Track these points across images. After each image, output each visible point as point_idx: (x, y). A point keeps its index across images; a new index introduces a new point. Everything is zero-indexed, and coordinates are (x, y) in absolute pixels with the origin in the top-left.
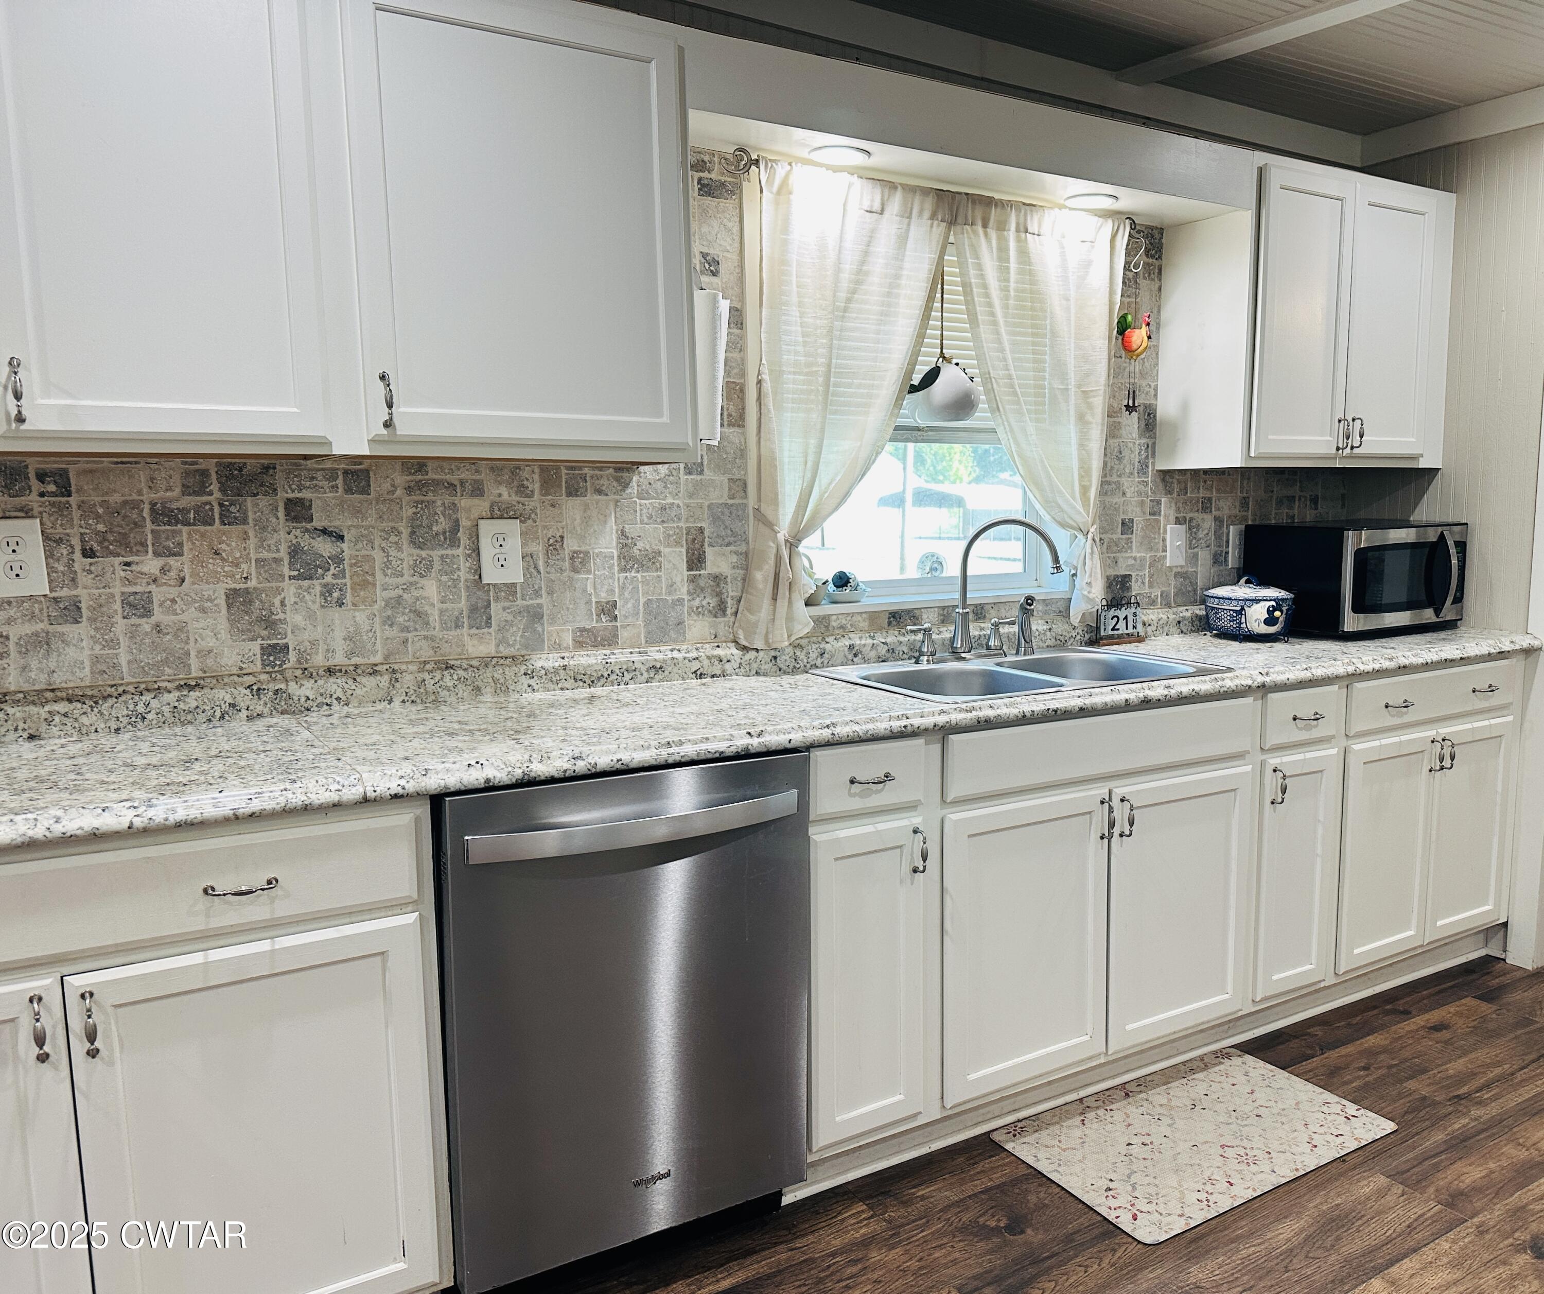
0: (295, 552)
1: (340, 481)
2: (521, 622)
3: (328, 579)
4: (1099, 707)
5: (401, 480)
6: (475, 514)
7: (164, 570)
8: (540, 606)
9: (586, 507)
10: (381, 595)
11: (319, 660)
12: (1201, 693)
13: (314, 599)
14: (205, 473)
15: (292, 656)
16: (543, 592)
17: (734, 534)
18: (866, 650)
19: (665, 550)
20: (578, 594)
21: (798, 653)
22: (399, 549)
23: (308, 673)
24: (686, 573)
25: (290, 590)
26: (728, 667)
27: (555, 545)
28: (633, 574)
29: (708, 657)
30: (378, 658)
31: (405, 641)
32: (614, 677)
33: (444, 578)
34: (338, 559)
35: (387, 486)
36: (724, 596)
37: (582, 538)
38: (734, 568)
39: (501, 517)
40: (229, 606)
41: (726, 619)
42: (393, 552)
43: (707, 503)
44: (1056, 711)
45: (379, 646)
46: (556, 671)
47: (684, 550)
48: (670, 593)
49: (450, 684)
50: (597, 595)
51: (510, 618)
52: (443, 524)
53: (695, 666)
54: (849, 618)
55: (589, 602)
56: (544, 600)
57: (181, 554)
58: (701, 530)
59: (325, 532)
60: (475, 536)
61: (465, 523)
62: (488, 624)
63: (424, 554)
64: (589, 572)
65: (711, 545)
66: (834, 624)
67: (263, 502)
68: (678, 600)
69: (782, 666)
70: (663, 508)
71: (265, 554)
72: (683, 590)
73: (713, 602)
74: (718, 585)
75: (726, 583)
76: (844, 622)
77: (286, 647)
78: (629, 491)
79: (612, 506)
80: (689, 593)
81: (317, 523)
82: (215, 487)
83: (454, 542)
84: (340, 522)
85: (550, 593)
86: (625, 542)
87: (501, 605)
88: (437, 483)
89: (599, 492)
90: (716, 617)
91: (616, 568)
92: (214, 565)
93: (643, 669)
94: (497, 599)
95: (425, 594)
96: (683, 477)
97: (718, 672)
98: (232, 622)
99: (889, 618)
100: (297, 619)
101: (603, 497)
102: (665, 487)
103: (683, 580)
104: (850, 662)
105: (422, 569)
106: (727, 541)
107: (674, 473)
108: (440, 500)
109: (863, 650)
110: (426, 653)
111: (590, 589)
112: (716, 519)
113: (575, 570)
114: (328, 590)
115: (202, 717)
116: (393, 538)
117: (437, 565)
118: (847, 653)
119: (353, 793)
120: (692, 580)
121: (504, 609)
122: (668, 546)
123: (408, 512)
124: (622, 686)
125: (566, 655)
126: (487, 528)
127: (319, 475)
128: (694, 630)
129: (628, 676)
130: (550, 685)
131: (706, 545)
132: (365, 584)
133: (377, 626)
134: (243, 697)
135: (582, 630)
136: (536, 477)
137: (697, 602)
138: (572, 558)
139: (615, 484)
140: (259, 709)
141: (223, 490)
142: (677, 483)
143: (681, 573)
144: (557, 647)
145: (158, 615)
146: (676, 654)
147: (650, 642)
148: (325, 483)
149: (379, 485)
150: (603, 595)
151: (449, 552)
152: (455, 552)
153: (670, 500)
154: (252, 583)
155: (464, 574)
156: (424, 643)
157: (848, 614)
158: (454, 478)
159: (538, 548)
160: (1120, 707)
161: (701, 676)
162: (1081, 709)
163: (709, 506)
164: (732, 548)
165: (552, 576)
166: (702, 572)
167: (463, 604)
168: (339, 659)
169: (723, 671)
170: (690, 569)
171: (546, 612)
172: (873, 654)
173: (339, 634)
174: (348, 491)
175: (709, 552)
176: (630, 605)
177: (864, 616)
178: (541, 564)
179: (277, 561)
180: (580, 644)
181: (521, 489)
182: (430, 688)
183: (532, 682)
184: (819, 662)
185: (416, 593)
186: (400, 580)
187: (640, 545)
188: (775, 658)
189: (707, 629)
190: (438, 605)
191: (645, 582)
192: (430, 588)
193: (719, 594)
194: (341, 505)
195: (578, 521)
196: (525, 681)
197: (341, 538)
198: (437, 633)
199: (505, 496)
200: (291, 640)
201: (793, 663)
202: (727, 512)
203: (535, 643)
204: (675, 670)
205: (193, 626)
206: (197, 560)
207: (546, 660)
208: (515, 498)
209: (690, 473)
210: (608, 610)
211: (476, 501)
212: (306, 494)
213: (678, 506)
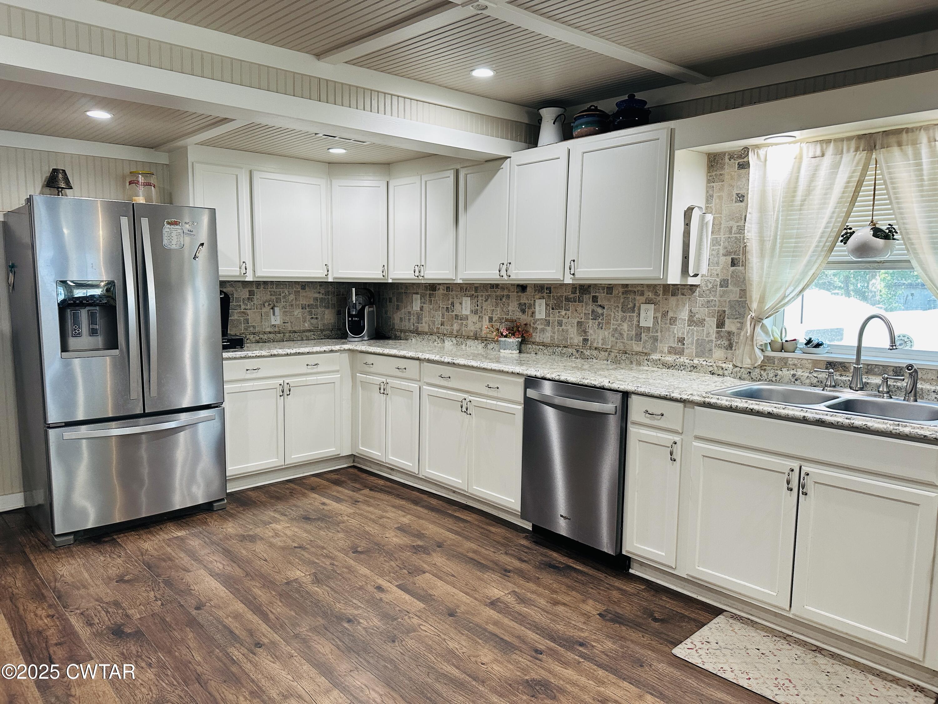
0: (593, 311)
1: (605, 290)
2: (651, 341)
3: (600, 320)
4: (782, 415)
5: (621, 290)
6: (640, 302)
7: (566, 314)
8: (657, 336)
9: (678, 300)
10: (612, 327)
11: (595, 345)
12: (871, 428)
13: (596, 326)
14: (576, 288)
15: (589, 342)
16: (659, 331)
17: (739, 314)
18: (803, 379)
19: (707, 319)
20: (671, 333)
21: (762, 372)
22: (618, 313)
23: (590, 348)
24: (715, 329)
25: (591, 322)
26: (726, 372)
27: (665, 314)
28: (693, 327)
29: (717, 366)
30: (609, 347)
31: (617, 342)
32: (677, 367)
33: (629, 323)
34: (602, 315)
35: (617, 292)
36: (732, 341)
37: (675, 312)
38: (738, 329)
39: (649, 303)
40: (577, 326)
41: (732, 351)
42: (616, 313)
43: (728, 300)
44: (752, 410)
45: (610, 343)
46: (656, 361)
47: (716, 320)
48: (707, 337)
49: (624, 359)
50: (678, 335)
51: (647, 339)
52: (631, 305)
53: (711, 369)
54: (799, 361)
55: (674, 337)
56: (659, 334)
57: (569, 310)
58: (724, 311)
59: (600, 306)
60: (639, 309)
61: (637, 305)
62: (640, 341)
63: (625, 314)
64: (676, 325)
65: (728, 318)
66: (789, 362)
67: (587, 296)
68: (711, 340)
69: (753, 377)
70: (708, 302)
71: (587, 312)
72: (713, 336)
73: (727, 343)
74: (730, 336)
75: (734, 336)
76: (796, 362)
77: (588, 339)
78: (695, 294)
79: (688, 300)
80: (716, 338)
81: (599, 303)
82: (578, 292)
83: (633, 311)
84: (605, 303)
85: (661, 332)
86: (692, 315)
87: (645, 334)
88: (631, 291)
89: (683, 294)
90: (727, 350)
91: (686, 325)
92: (575, 313)
93: (689, 366)
94: (644, 332)
95: (624, 328)
96: (718, 288)
97: (721, 374)
98: (578, 330)
99: (827, 365)
100: (591, 331)
101: (684, 297)
102: (710, 293)
103: (713, 332)
104: (792, 383)
105: (624, 319)
106: (736, 317)
107: (715, 287)
108: (631, 297)
109: (802, 378)
110: (622, 348)
111: (675, 332)
112: (731, 307)
113: (671, 324)
114: (599, 323)
115: (566, 356)
116: (617, 309)
117: (628, 319)
118: (791, 378)
119: (510, 370)
120: (718, 332)
121: (646, 336)
122: (709, 317)
123: (622, 300)
124: (680, 371)
125: (663, 355)
126: (643, 307)
127: (600, 288)
128: (716, 354)
129: (682, 368)
130: (654, 365)
131: (726, 318)
132: (608, 323)
133: (610, 336)
134: (575, 352)
135: (671, 347)
136: (661, 289)
137: (719, 342)
138: (670, 320)
139: (690, 291)
140: (577, 356)
141: (579, 293)
142: (716, 291)
143: (713, 329)
144: (662, 352)
145: (563, 327)
146: (705, 363)
147: (697, 356)
148: (602, 291)
149: (615, 292)
150: (680, 335)
151: (632, 314)
152: (633, 315)
153: (712, 298)
154: (583, 320)
155: (635, 322)
156: (621, 344)
157: (800, 359)
158: (636, 290)
159: (659, 315)
160: (800, 419)
161: (713, 374)
162: (769, 413)
163: (729, 301)
164: (738, 320)
165: (663, 326)
166: (723, 330)
167: (634, 333)
168: (600, 345)
169: (724, 374)
170: (717, 328)
171: (659, 339)
172: (808, 381)
173: (601, 338)
174: (607, 293)
175: (727, 321)
176: (690, 340)
177: (809, 361)
178: (659, 321)
179: (589, 314)
180: (670, 353)
181: (656, 294)
182: (618, 359)
183: (648, 363)
184: (774, 379)
185: (621, 327)
186: (617, 323)
187: (697, 316)
188: (750, 373)
189: (723, 355)
190: (627, 332)
191: (697, 331)
192: (625, 326)
193: (730, 340)
194: (605, 298)
195: (674, 305)
196: (646, 362)
197: (604, 308)
198: (625, 341)
199: (650, 296)
200: (589, 338)
201: (759, 377)
202: (737, 304)
203: (654, 350)
204: (702, 369)
205: (570, 330)
206: (572, 313)
207: (655, 357)
208: (653, 296)
209: (722, 287)
210: (681, 340)
211: (641, 297)
212: (597, 294)
213: (715, 301)
